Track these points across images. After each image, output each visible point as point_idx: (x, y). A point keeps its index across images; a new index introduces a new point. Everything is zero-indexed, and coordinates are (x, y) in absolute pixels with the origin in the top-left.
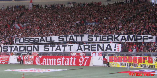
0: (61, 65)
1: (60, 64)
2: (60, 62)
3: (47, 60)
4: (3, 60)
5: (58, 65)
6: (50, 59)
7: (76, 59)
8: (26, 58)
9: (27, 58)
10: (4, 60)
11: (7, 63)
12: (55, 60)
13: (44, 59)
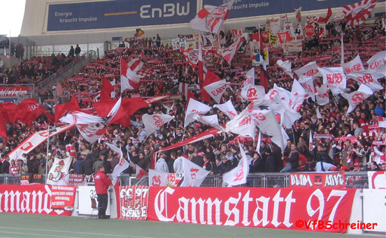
0: (240, 224)
1: (237, 220)
2: (236, 211)
3: (190, 205)
4: (58, 203)
5: (229, 223)
6: (201, 202)
7: (294, 201)
8: (124, 194)
9: (128, 194)
10: (62, 203)
11: (70, 213)
12: (217, 202)
13: (183, 199)
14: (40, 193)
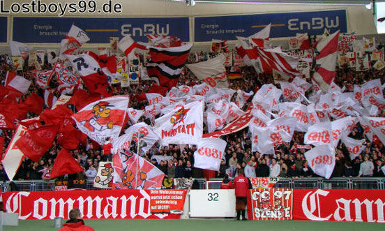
6: (367, 202)
8: (258, 196)
9: (263, 196)
13: (342, 200)
14: (133, 199)
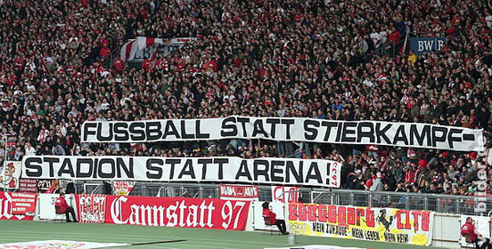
0: (178, 225)
1: (176, 223)
2: (175, 216)
3: (140, 211)
4: (19, 209)
5: (169, 224)
7: (214, 208)
8: (84, 201)
9: (87, 201)
10: (22, 209)
11: (31, 218)
12: (161, 209)
13: (134, 206)
